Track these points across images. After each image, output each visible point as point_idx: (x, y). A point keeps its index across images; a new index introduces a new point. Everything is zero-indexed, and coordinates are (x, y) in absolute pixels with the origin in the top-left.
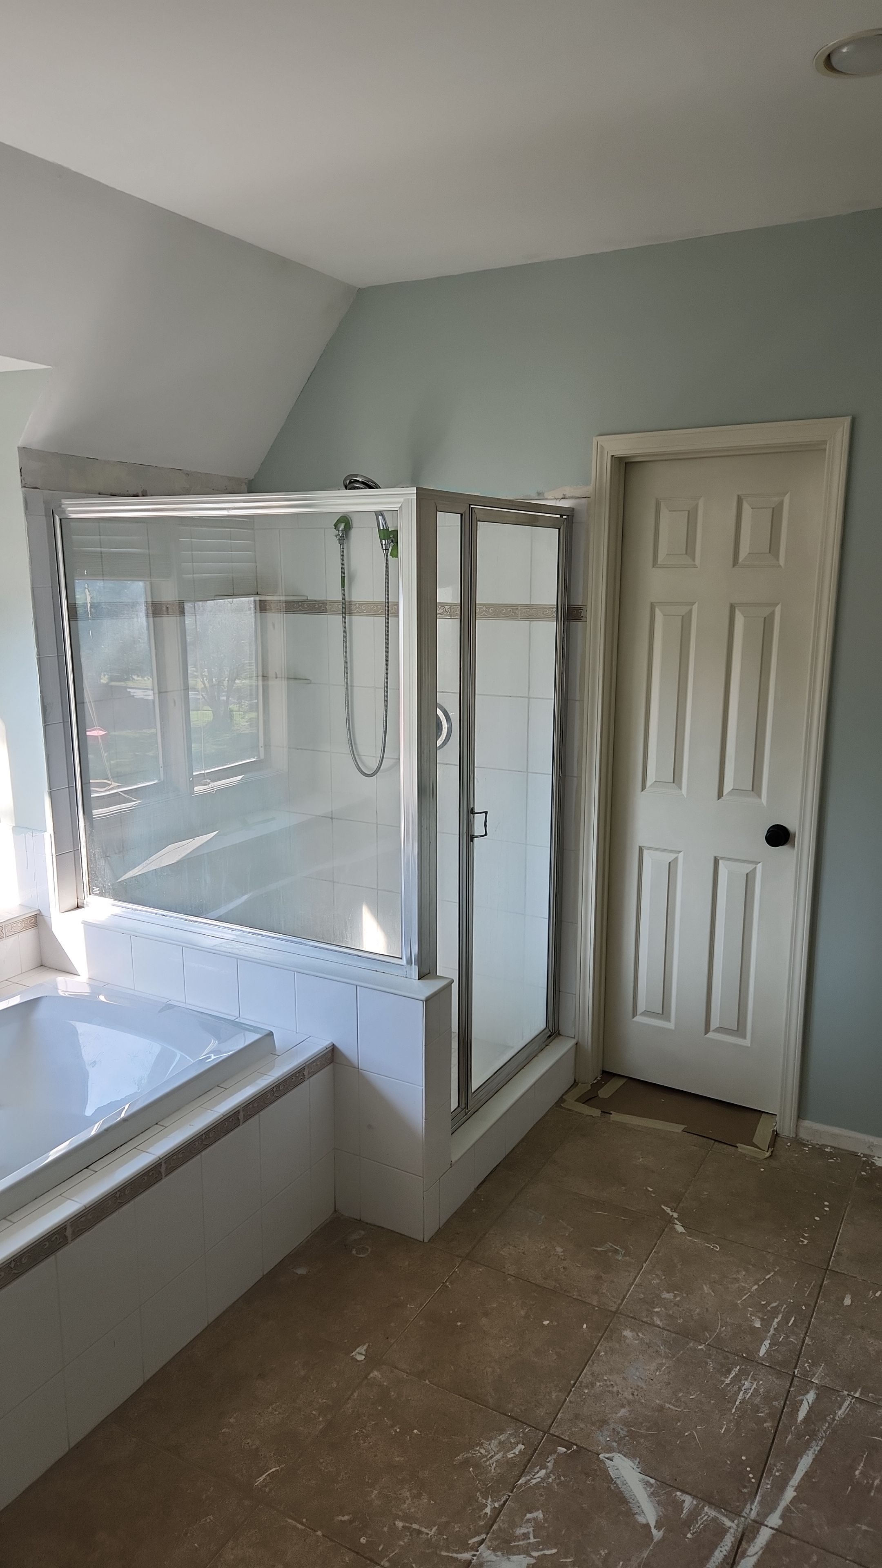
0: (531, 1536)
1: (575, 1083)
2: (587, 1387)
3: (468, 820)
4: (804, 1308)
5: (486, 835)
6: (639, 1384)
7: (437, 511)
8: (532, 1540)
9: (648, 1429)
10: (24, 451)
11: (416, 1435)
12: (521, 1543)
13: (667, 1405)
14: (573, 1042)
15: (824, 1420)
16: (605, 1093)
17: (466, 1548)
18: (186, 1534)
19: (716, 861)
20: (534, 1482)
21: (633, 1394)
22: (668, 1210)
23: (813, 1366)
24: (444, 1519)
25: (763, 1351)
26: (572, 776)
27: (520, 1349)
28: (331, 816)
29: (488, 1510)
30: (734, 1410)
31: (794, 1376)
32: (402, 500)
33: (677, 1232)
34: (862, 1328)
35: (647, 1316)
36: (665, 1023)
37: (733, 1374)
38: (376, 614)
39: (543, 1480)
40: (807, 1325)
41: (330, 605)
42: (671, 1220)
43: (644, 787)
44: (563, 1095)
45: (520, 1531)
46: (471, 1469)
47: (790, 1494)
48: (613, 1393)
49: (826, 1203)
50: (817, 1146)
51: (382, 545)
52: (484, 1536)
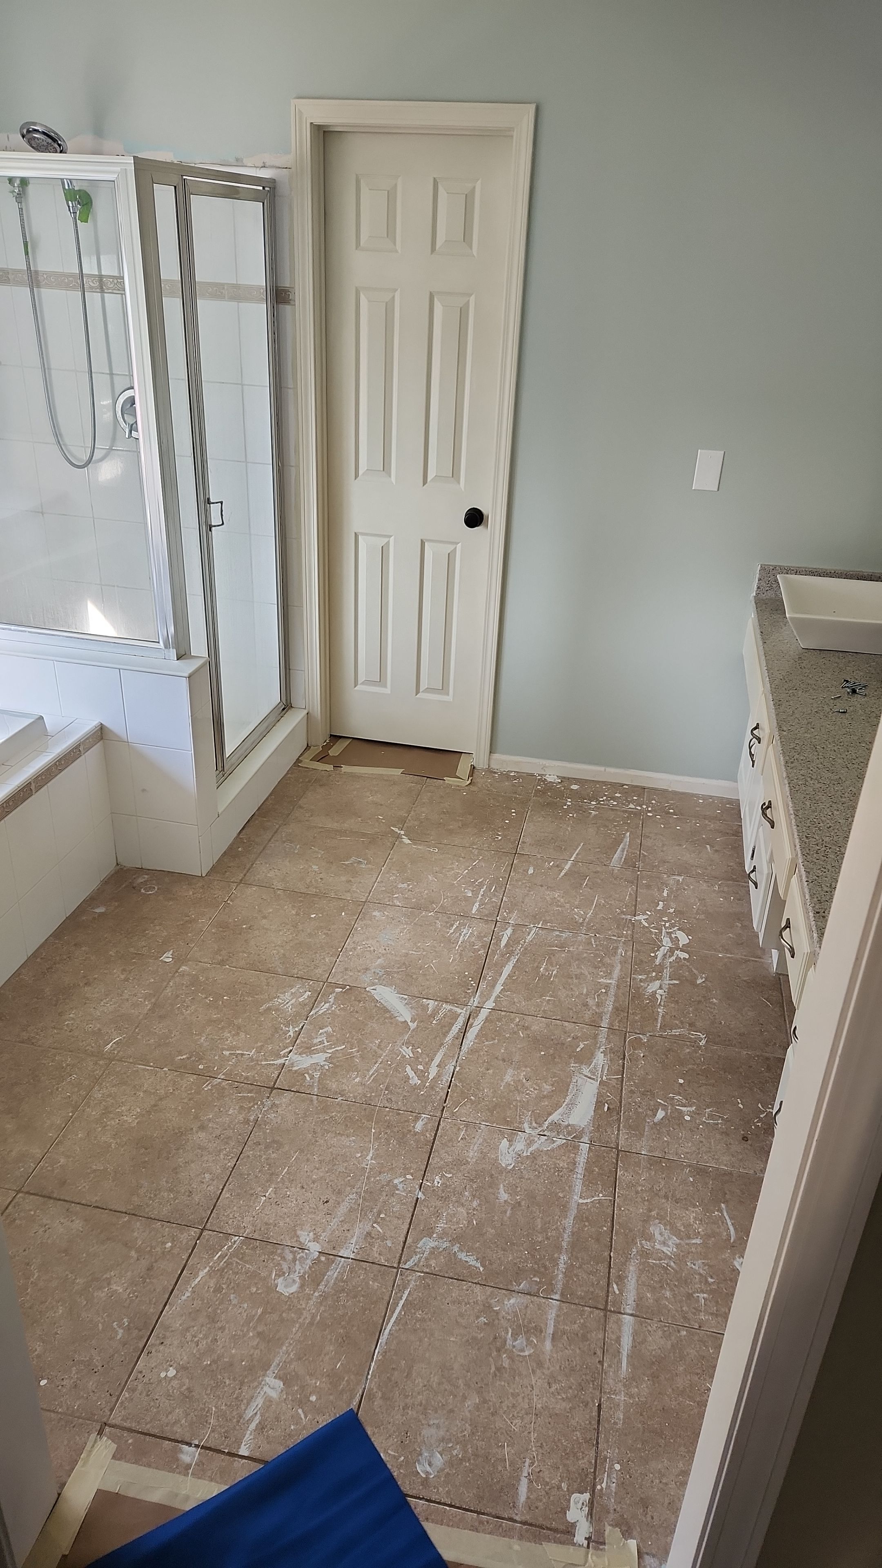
0: (325, 1042)
1: (308, 747)
2: (351, 951)
3: (206, 510)
4: (501, 879)
5: (223, 524)
6: (389, 943)
7: (153, 183)
8: (326, 1044)
9: (399, 968)
11: (227, 1000)
12: (319, 1047)
13: (411, 952)
14: (305, 712)
15: (519, 943)
16: (334, 751)
17: (279, 1056)
18: (57, 1089)
19: (423, 543)
20: (321, 1012)
21: (385, 950)
22: (396, 830)
23: (510, 913)
24: (259, 1044)
25: (474, 911)
26: (290, 466)
27: (296, 935)
28: (41, 511)
29: (291, 1033)
30: (457, 948)
31: (497, 921)
32: (119, 169)
33: (405, 844)
34: (542, 886)
35: (389, 901)
36: (381, 689)
37: (455, 926)
38: (67, 287)
39: (328, 1009)
40: (504, 889)
41: (13, 274)
42: (399, 837)
43: (356, 476)
44: (300, 757)
45: (316, 1041)
46: (273, 1013)
47: (499, 988)
48: (370, 951)
49: (513, 811)
50: (505, 773)
51: (69, 207)
52: (291, 1048)
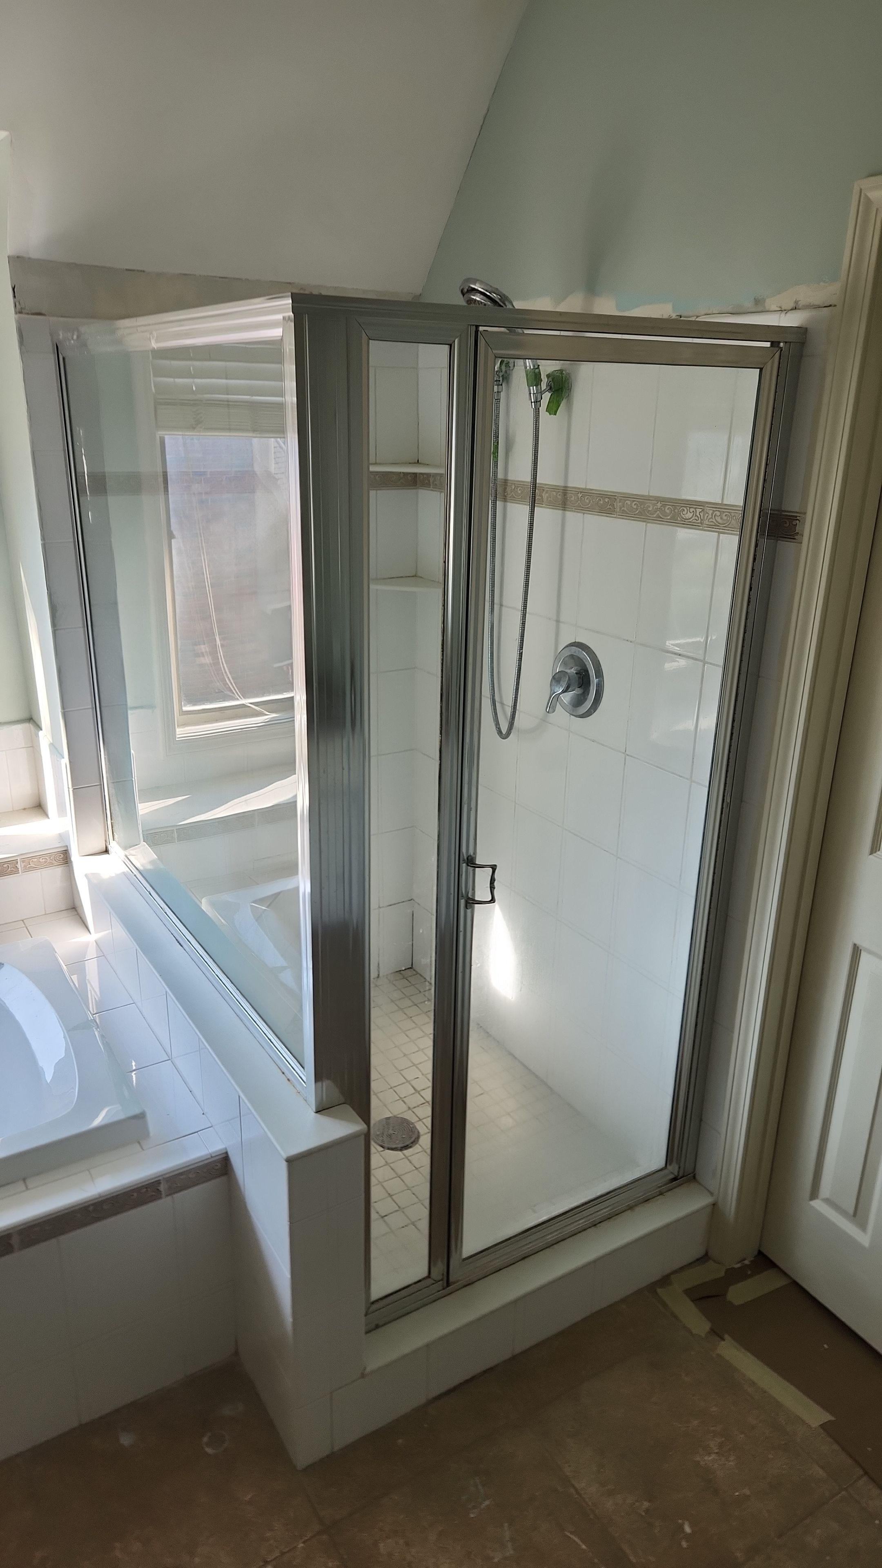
1: (704, 1258)
5: (493, 900)
10: (18, 263)
16: (739, 1293)
36: (857, 1231)
